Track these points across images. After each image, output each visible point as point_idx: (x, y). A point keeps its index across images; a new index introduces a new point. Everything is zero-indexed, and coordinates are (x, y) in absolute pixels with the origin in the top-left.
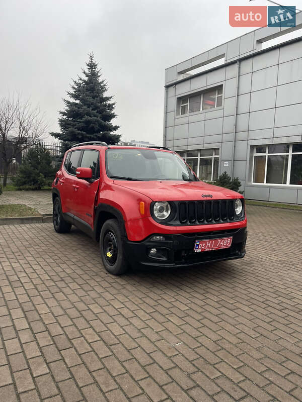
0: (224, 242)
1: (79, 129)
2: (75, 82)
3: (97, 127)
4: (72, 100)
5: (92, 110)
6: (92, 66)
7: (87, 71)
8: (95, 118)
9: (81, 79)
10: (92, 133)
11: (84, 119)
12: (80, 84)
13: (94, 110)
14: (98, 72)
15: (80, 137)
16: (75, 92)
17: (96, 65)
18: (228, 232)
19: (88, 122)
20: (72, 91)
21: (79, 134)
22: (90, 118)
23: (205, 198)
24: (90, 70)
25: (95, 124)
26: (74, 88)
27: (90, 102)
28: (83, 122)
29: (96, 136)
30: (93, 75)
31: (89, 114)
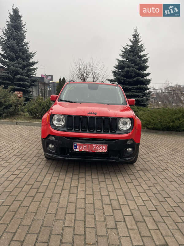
0: (99, 147)
1: (122, 76)
2: (124, 48)
3: (133, 74)
4: (122, 59)
5: (131, 64)
6: (136, 36)
7: (132, 39)
8: (133, 69)
9: (128, 45)
10: (130, 79)
11: (125, 70)
12: (127, 48)
13: (133, 64)
14: (139, 39)
15: (122, 81)
16: (123, 53)
17: (138, 35)
18: (106, 141)
19: (128, 72)
20: (122, 53)
21: (122, 79)
22: (129, 69)
23: (90, 115)
24: (134, 39)
25: (132, 73)
26: (122, 51)
27: (131, 59)
28: (125, 72)
29: (133, 80)
30: (136, 41)
31: (129, 67)
